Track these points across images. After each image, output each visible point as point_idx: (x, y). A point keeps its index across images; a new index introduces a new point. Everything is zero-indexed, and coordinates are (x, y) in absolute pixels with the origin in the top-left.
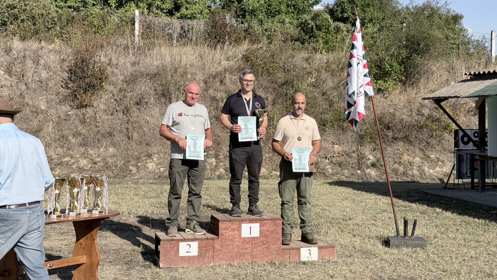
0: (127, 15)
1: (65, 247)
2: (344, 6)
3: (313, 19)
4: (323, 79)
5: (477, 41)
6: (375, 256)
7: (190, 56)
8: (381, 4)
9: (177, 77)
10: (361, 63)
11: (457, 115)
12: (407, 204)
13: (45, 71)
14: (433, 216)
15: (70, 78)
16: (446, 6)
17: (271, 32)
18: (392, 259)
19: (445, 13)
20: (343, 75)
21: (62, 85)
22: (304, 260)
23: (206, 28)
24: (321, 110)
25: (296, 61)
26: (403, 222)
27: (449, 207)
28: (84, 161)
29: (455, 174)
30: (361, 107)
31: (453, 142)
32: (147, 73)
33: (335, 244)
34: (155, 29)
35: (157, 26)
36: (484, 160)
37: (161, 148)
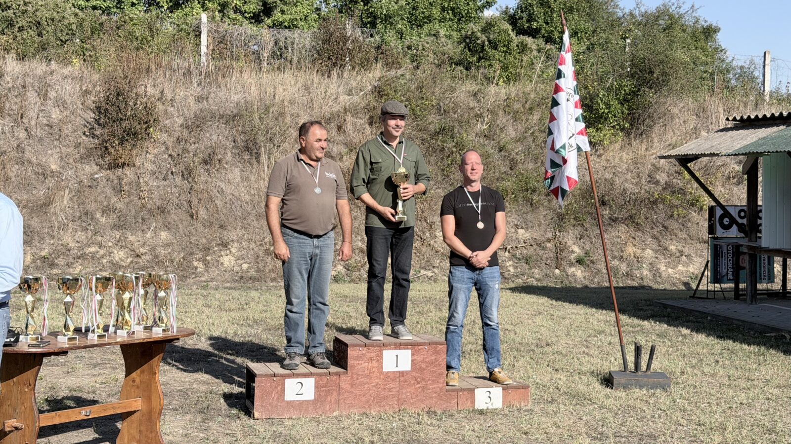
0: (188, 21)
1: (101, 386)
2: (532, 11)
3: (484, 30)
4: (500, 125)
5: (742, 67)
6: (591, 401)
7: (289, 87)
8: (590, 7)
9: (269, 121)
10: (571, 100)
11: (710, 183)
12: (636, 321)
13: (57, 110)
14: (678, 341)
15: (97, 121)
16: (693, 12)
17: (417, 51)
18: (618, 405)
19: (691, 23)
20: (532, 120)
21: (85, 132)
22: (481, 408)
23: (313, 43)
24: (497, 174)
25: (457, 97)
27: (702, 326)
28: (119, 253)
29: (709, 277)
30: (571, 170)
31: (707, 225)
32: (222, 113)
33: (527, 383)
34: (232, 44)
35: (236, 39)
36: (756, 253)
37: (244, 232)
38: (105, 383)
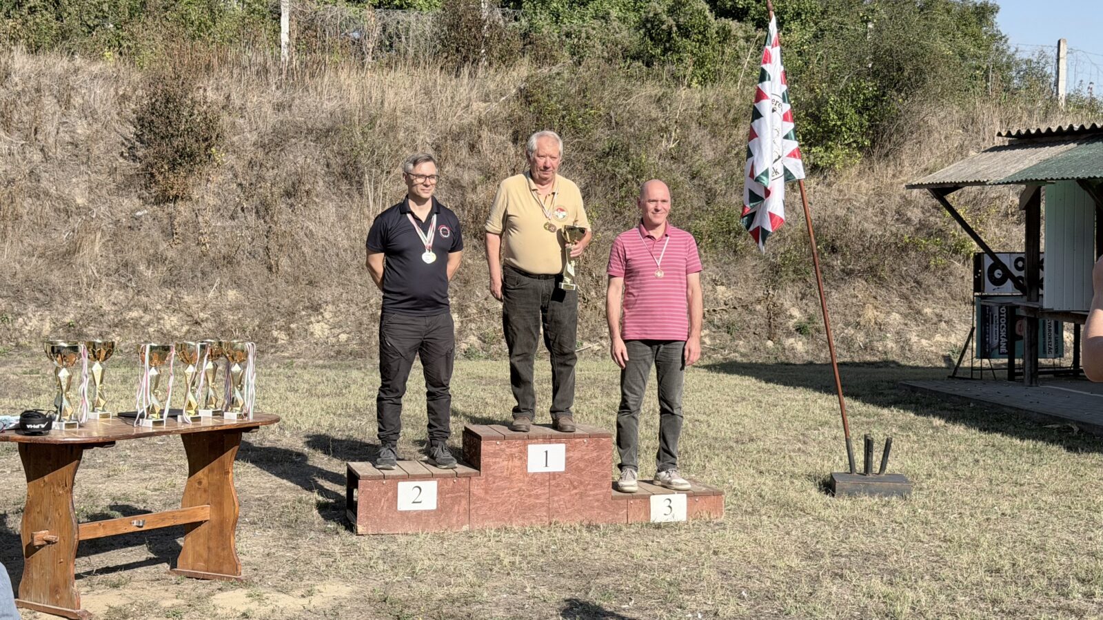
1: (153, 493)
3: (671, 11)
4: (693, 143)
5: (1029, 62)
6: (804, 512)
7: (402, 90)
9: (375, 137)
10: (778, 110)
11: (981, 221)
12: (872, 409)
13: (84, 122)
14: (926, 435)
15: (139, 137)
17: (579, 39)
18: (840, 518)
20: (737, 135)
21: (122, 152)
22: (657, 521)
23: (436, 30)
24: (689, 211)
25: (634, 104)
26: (863, 446)
27: (960, 415)
28: (172, 319)
29: (975, 350)
30: (776, 205)
31: (972, 280)
32: (310, 127)
33: (720, 489)
34: (324, 31)
35: (329, 25)
36: (1036, 317)
37: (342, 290)
38: (158, 490)
